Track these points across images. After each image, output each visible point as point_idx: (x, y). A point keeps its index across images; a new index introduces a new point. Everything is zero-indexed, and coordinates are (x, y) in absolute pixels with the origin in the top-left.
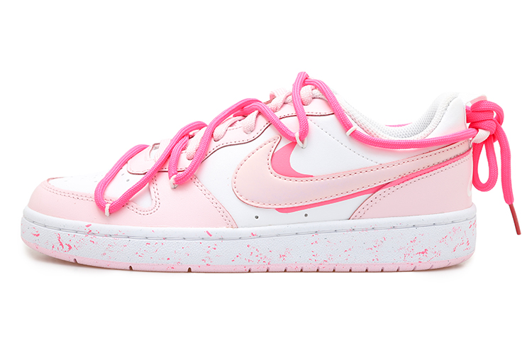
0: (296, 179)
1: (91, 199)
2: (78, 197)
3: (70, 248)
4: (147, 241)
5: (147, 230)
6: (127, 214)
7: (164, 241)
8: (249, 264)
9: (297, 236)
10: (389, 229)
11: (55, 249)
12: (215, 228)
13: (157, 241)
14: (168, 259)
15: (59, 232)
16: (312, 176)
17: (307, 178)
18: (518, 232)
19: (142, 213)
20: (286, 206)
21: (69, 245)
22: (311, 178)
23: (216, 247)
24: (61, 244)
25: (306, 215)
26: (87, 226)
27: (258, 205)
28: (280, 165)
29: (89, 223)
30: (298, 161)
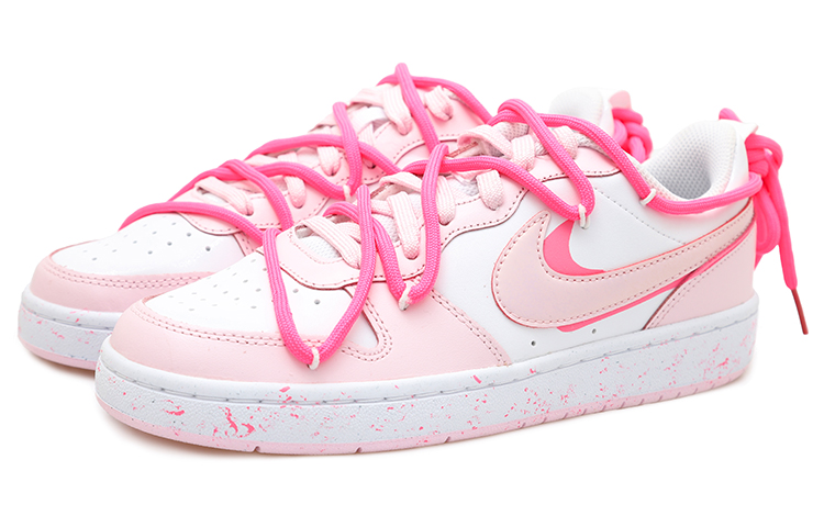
0: (583, 277)
1: (272, 342)
2: (248, 340)
3: (251, 429)
4: (390, 404)
5: (386, 385)
6: (344, 362)
7: (414, 400)
8: (525, 416)
9: (583, 364)
10: (691, 337)
11: (221, 433)
12: (482, 369)
13: (403, 402)
14: (421, 428)
15: (227, 404)
16: (602, 272)
17: (596, 276)
18: (805, 331)
19: (369, 358)
20: (572, 322)
21: (248, 426)
22: (602, 275)
23: (486, 398)
24: (233, 425)
25: (594, 331)
26: (284, 390)
27: (535, 324)
28: (558, 259)
29: (284, 385)
30: (581, 249)
